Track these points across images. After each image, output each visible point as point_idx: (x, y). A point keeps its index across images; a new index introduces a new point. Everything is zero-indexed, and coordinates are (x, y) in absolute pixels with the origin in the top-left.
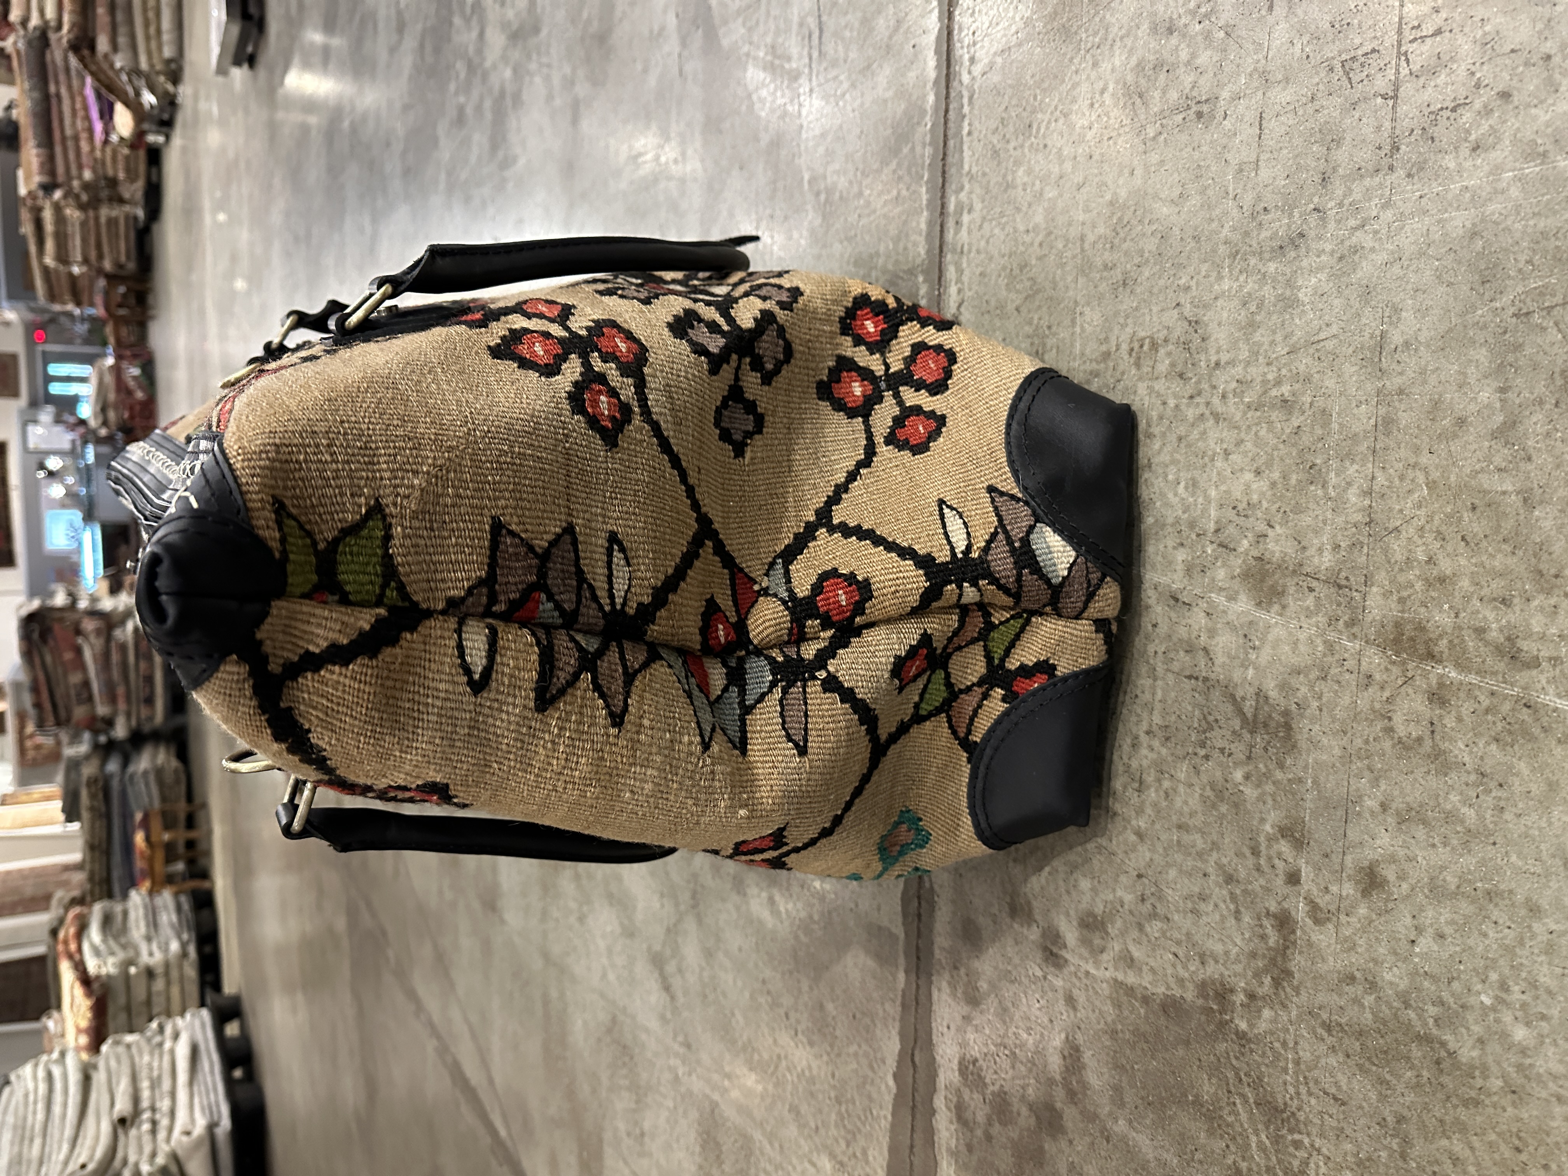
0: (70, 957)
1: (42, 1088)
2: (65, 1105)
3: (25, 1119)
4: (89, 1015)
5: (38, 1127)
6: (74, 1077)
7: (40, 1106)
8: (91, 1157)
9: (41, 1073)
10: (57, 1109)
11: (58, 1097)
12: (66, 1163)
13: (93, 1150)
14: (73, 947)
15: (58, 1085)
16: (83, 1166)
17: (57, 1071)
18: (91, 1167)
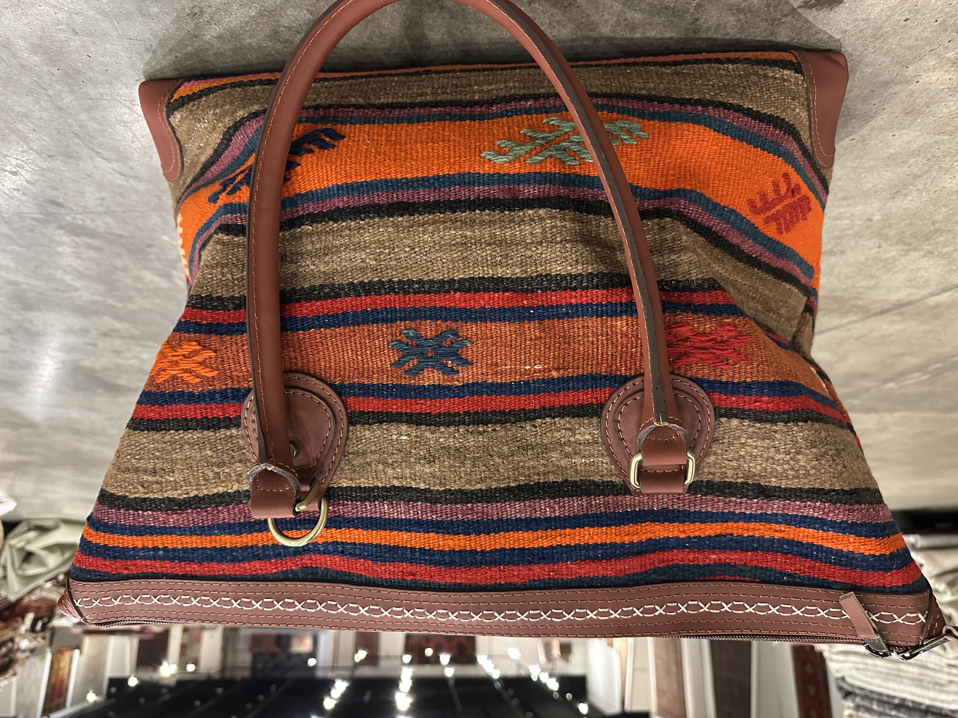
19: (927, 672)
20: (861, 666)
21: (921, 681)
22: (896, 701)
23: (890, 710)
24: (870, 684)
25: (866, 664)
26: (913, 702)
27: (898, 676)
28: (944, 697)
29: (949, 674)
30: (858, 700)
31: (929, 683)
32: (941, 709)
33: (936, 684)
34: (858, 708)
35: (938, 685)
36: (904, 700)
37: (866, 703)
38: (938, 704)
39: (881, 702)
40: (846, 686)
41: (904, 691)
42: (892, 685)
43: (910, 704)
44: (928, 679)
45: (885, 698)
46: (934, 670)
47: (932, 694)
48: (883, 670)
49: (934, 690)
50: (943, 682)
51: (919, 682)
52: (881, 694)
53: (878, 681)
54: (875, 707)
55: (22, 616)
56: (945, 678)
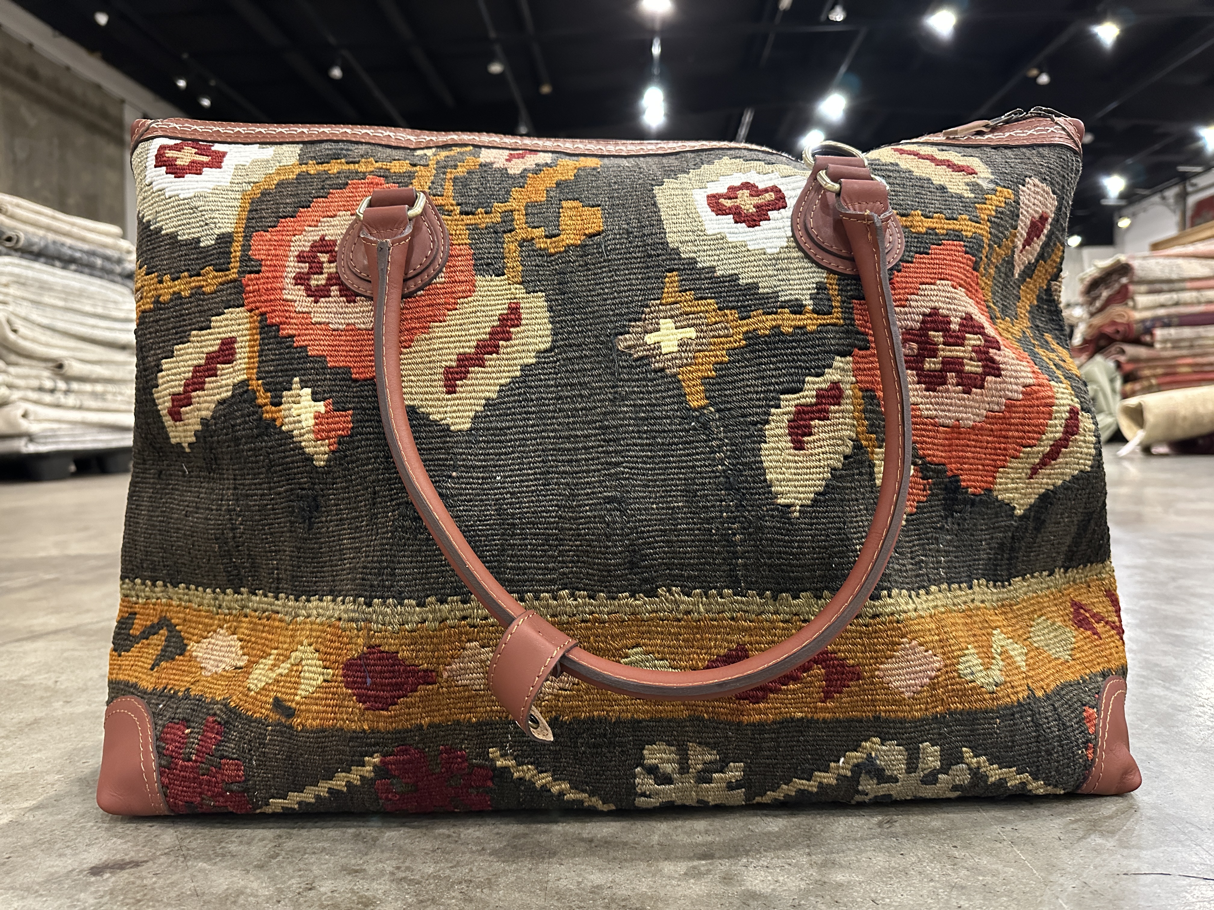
20: (111, 305)
21: (41, 288)
22: (73, 267)
23: (81, 258)
24: (101, 286)
25: (104, 307)
26: (53, 265)
27: (68, 294)
28: (17, 270)
29: (6, 294)
30: (118, 269)
31: (32, 286)
32: (21, 257)
33: (24, 284)
34: (119, 261)
35: (21, 282)
36: (64, 268)
37: (108, 265)
38: (24, 262)
39: (91, 266)
41: (63, 277)
42: (76, 285)
43: (57, 263)
44: (32, 289)
45: (87, 270)
46: (24, 299)
47: (30, 273)
48: (85, 301)
49: (27, 278)
50: (16, 286)
51: (44, 287)
52: (91, 275)
53: (92, 289)
54: (99, 262)
55: (1085, 341)
56: (12, 290)
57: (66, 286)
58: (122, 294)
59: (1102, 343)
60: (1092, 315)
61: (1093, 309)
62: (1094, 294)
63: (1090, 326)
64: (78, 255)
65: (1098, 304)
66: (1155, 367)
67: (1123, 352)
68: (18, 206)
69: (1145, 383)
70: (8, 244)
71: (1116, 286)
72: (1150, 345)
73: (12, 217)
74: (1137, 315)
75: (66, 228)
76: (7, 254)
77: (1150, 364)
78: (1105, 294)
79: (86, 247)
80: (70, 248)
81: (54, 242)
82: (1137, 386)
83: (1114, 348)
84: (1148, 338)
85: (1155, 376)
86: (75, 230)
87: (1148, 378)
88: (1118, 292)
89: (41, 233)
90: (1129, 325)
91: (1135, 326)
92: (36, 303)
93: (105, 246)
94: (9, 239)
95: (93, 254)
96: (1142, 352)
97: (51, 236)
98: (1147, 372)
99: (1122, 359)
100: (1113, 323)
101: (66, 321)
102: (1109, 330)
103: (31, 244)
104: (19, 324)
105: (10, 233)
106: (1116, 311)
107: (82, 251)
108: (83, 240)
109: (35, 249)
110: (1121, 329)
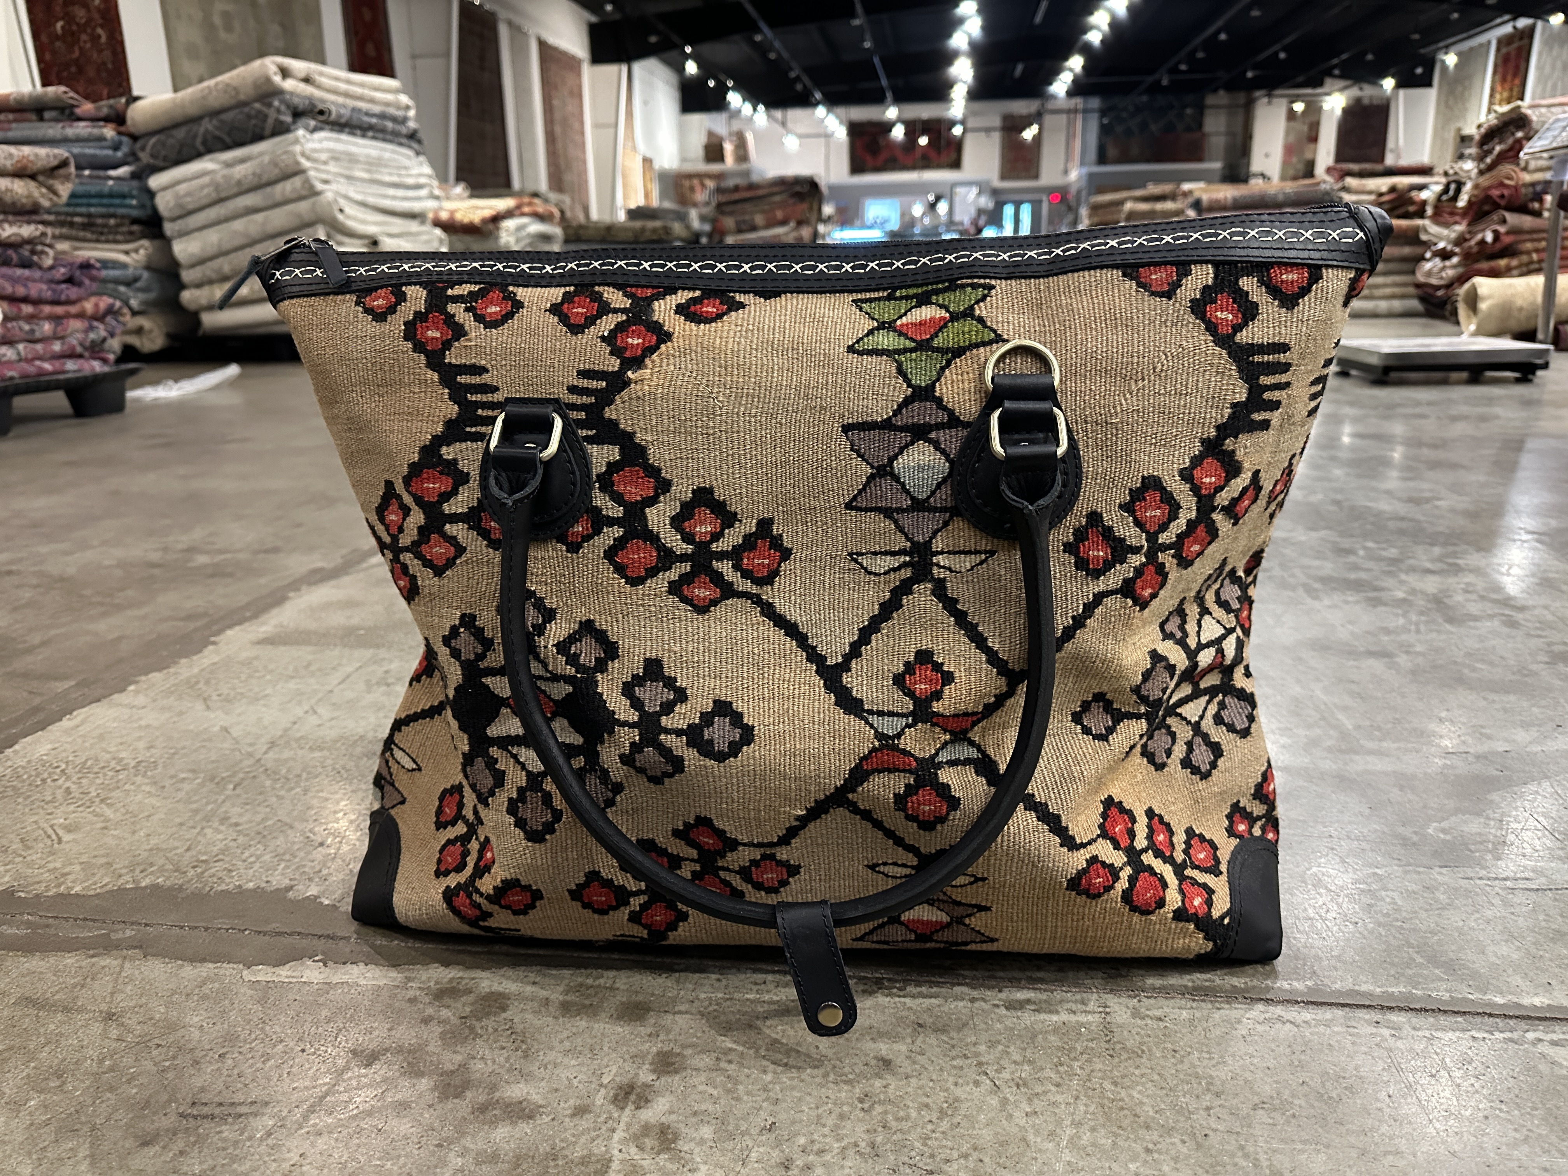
0: (518, 207)
1: (411, 181)
2: (394, 198)
3: (386, 166)
4: (466, 220)
5: (378, 177)
6: (416, 206)
7: (395, 179)
8: (349, 217)
9: (423, 180)
10: (391, 192)
11: (401, 193)
12: (347, 197)
13: (355, 219)
14: (526, 209)
15: (411, 193)
16: (341, 211)
17: (423, 192)
18: (340, 217)
19: (347, 173)
20: (403, 172)
21: (350, 161)
22: (370, 134)
23: (375, 123)
24: (393, 152)
25: (400, 175)
26: (354, 134)
27: (370, 164)
28: (331, 145)
29: (328, 172)
30: (404, 130)
31: (344, 160)
32: (332, 130)
33: (338, 159)
34: (404, 120)
35: (336, 157)
36: (364, 136)
37: (398, 128)
38: (334, 135)
39: (383, 131)
40: (415, 145)
41: (365, 147)
42: (374, 153)
43: (359, 132)
44: (345, 164)
45: (380, 135)
46: (342, 175)
47: (339, 147)
48: (383, 170)
49: (340, 152)
51: (352, 159)
52: (384, 140)
53: (387, 155)
54: (390, 125)
55: (1470, 203)
56: (332, 167)
57: (368, 156)
58: (409, 157)
59: (1486, 208)
60: (1481, 173)
61: (1482, 166)
62: (1486, 147)
63: (1476, 186)
64: (374, 120)
65: (1488, 160)
66: (1539, 240)
67: (1504, 221)
68: (321, 74)
69: (1525, 258)
70: (321, 118)
71: (1510, 141)
72: (1538, 214)
73: (319, 87)
74: (1527, 178)
75: (359, 90)
76: (321, 129)
77: (1535, 236)
78: (1498, 148)
79: (377, 109)
80: (367, 114)
81: (354, 109)
82: (1514, 262)
83: (1495, 217)
84: (1536, 205)
85: (1537, 251)
86: (367, 92)
87: (1528, 253)
88: (1511, 149)
89: (341, 100)
90: (1516, 188)
91: (1523, 190)
92: (349, 178)
93: (388, 104)
94: (321, 112)
95: (383, 116)
96: (1526, 221)
97: (351, 103)
98: (1529, 246)
99: (1502, 229)
100: (1502, 185)
101: (373, 195)
102: (1495, 193)
103: (340, 116)
104: (342, 202)
105: (321, 106)
106: (1506, 168)
107: (374, 115)
108: (372, 101)
109: (343, 120)
110: (1506, 192)
